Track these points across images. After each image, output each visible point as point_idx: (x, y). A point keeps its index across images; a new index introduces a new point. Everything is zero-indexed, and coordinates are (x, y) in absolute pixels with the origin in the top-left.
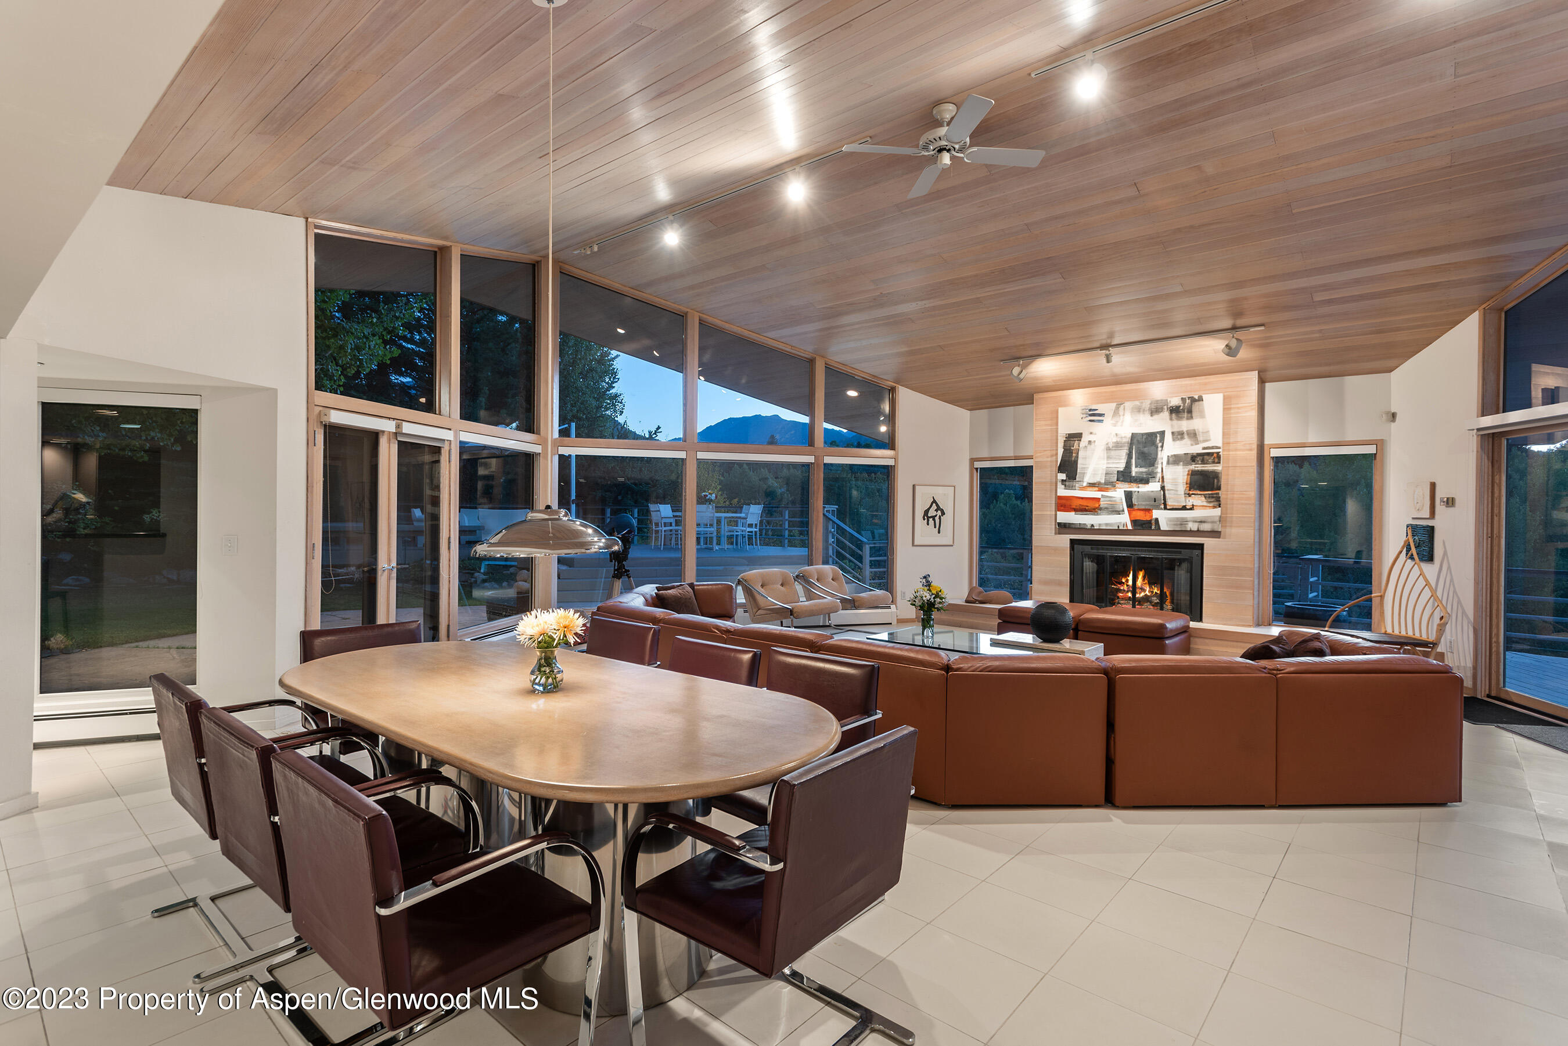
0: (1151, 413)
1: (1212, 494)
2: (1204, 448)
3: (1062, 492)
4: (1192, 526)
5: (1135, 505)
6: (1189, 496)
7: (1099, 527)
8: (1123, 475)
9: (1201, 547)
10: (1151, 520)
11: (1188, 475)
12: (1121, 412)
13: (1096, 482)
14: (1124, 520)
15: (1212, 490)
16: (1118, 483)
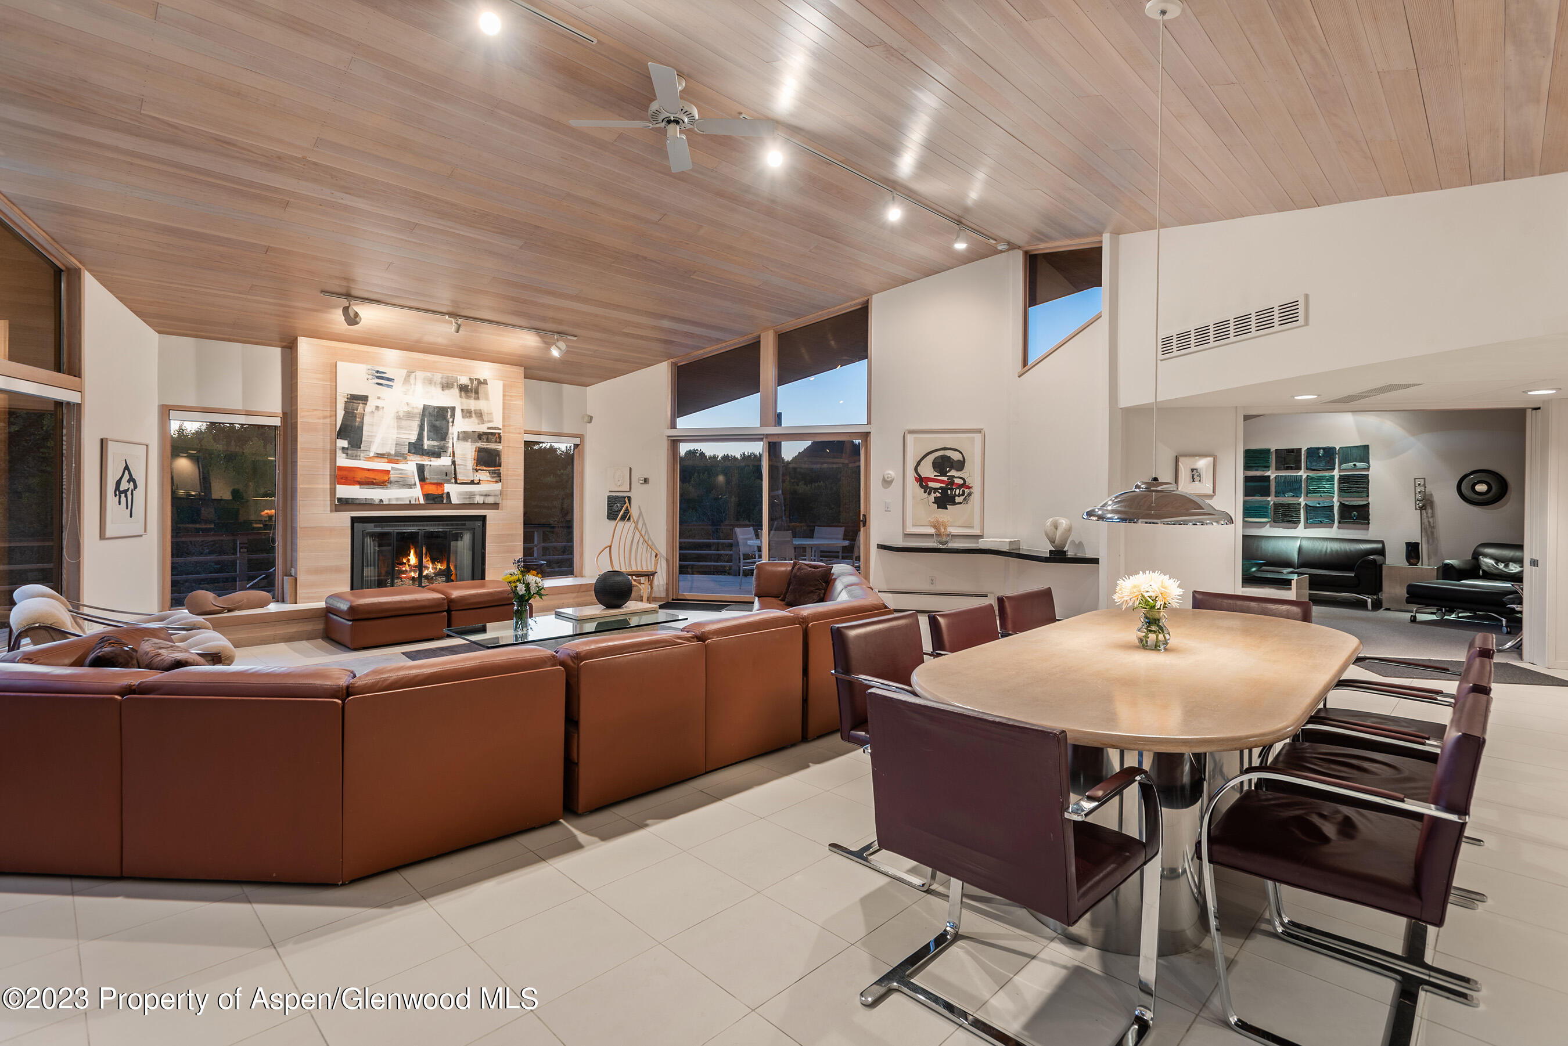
0: (443, 387)
1: (494, 470)
2: (489, 428)
3: (342, 461)
4: (479, 500)
5: (427, 478)
6: (477, 472)
7: (389, 501)
8: (415, 448)
9: (483, 518)
10: (443, 494)
11: (475, 451)
12: (412, 381)
13: (384, 452)
14: (416, 494)
15: (495, 467)
16: (409, 456)
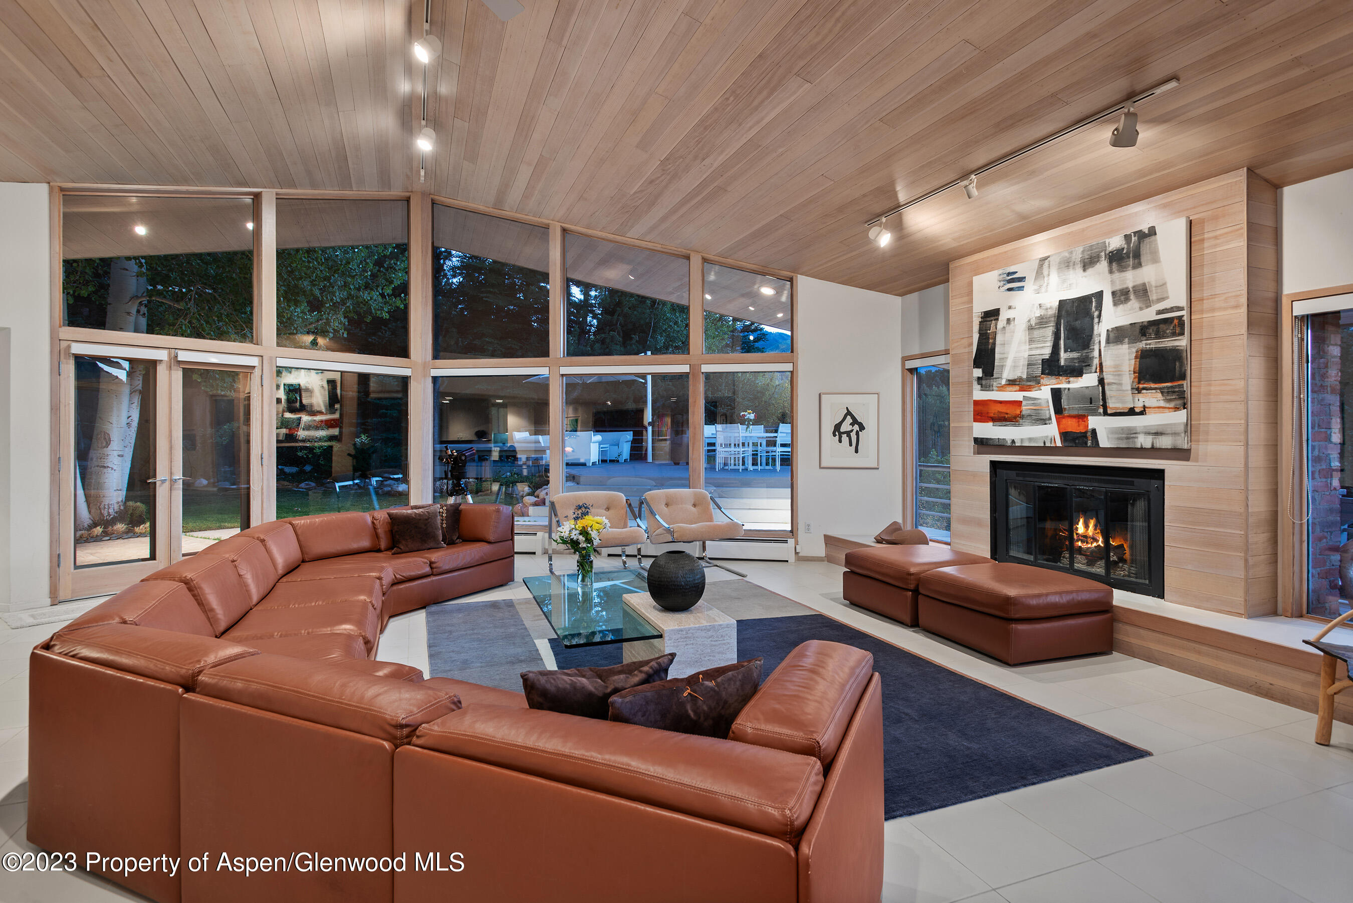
0: (1084, 266)
1: (1172, 387)
2: (1159, 312)
3: (979, 395)
4: (1144, 441)
5: (1065, 409)
6: (1139, 392)
7: (1022, 443)
8: (1049, 366)
9: (1159, 474)
10: (1086, 432)
11: (1136, 357)
12: (1045, 272)
13: (1016, 378)
14: (1050, 432)
15: (1172, 380)
16: (1043, 378)
